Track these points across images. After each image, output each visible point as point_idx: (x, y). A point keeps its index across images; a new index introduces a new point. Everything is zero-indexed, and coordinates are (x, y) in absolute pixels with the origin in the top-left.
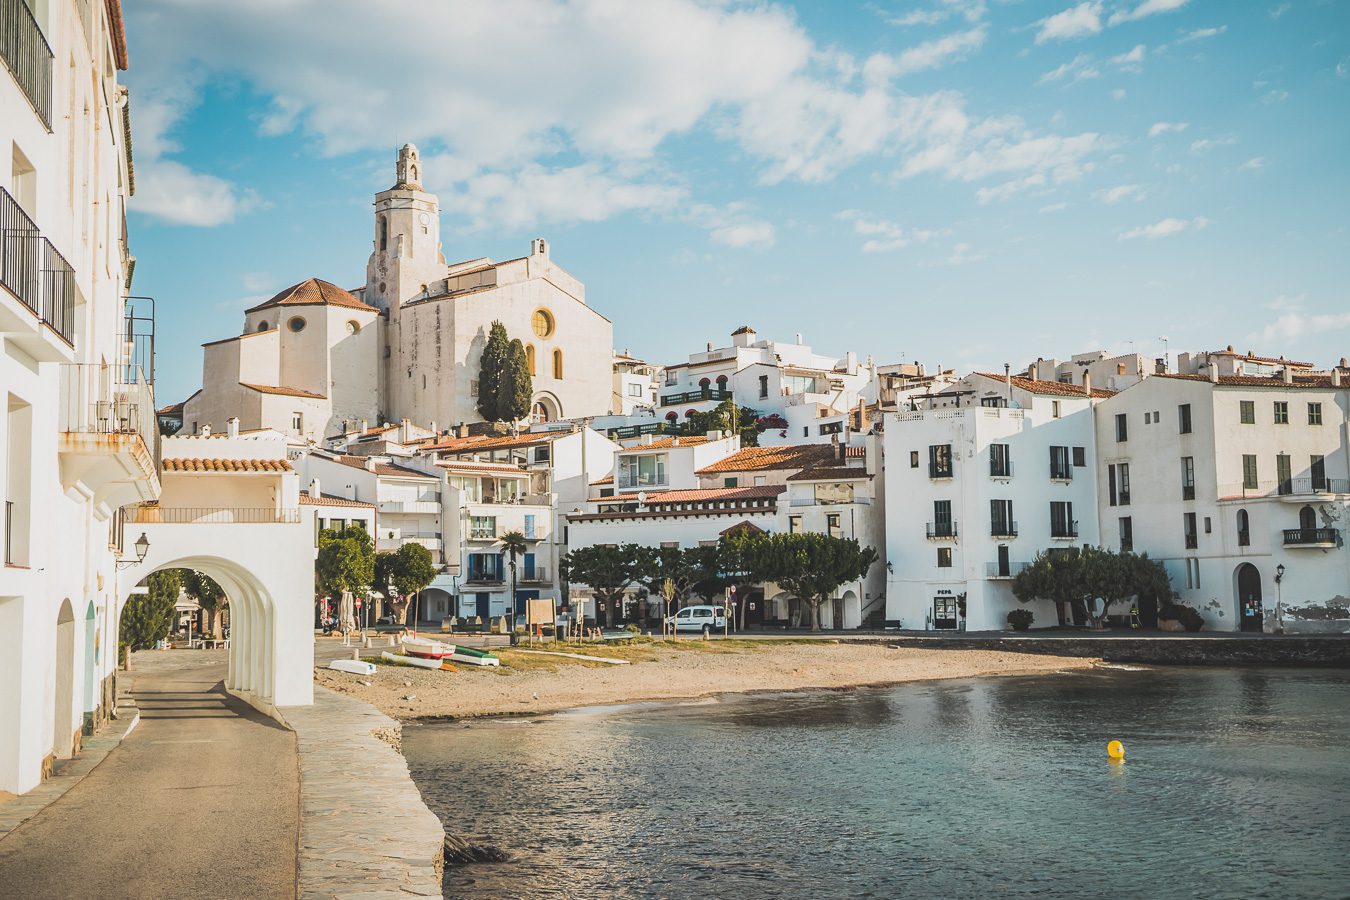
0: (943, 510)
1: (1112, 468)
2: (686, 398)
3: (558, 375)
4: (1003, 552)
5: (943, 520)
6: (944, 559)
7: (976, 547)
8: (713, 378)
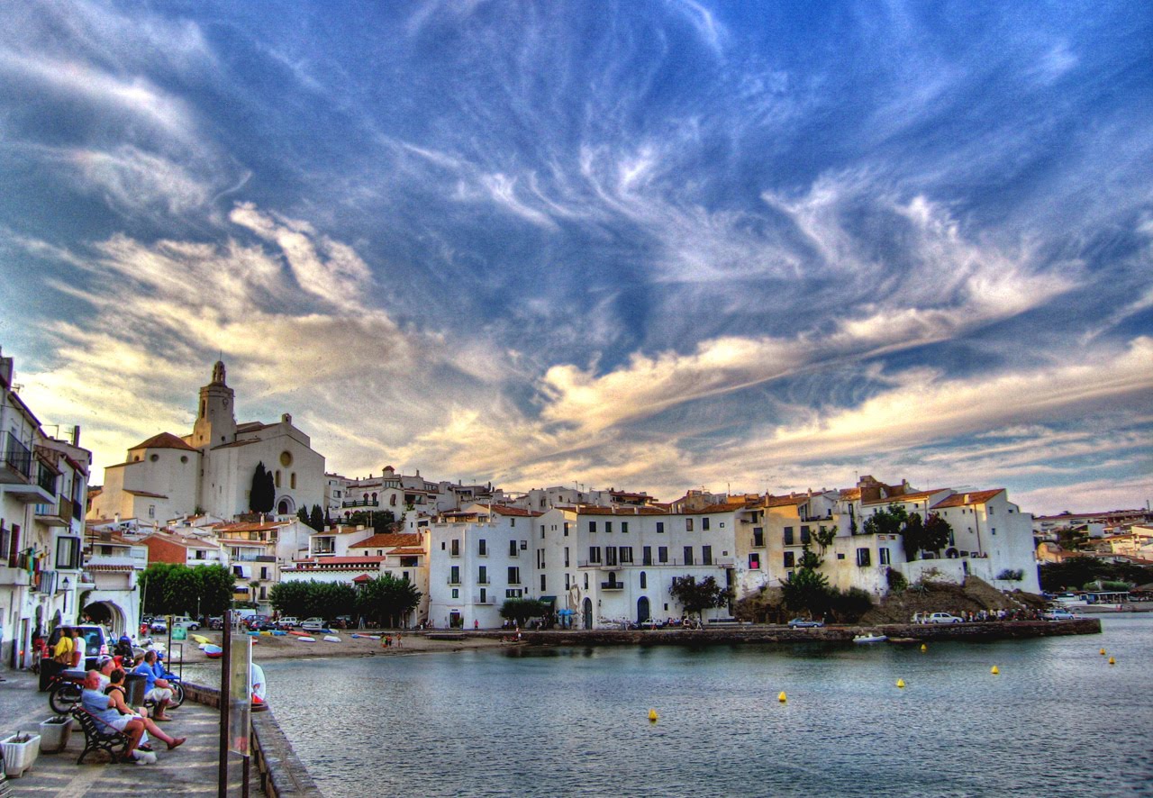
0: (455, 570)
1: (538, 551)
2: (355, 504)
3: (293, 486)
4: (483, 592)
5: (455, 575)
6: (455, 594)
7: (470, 588)
8: (370, 493)
